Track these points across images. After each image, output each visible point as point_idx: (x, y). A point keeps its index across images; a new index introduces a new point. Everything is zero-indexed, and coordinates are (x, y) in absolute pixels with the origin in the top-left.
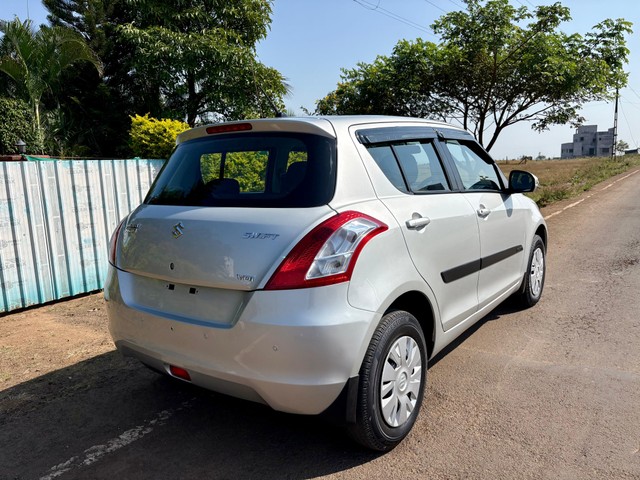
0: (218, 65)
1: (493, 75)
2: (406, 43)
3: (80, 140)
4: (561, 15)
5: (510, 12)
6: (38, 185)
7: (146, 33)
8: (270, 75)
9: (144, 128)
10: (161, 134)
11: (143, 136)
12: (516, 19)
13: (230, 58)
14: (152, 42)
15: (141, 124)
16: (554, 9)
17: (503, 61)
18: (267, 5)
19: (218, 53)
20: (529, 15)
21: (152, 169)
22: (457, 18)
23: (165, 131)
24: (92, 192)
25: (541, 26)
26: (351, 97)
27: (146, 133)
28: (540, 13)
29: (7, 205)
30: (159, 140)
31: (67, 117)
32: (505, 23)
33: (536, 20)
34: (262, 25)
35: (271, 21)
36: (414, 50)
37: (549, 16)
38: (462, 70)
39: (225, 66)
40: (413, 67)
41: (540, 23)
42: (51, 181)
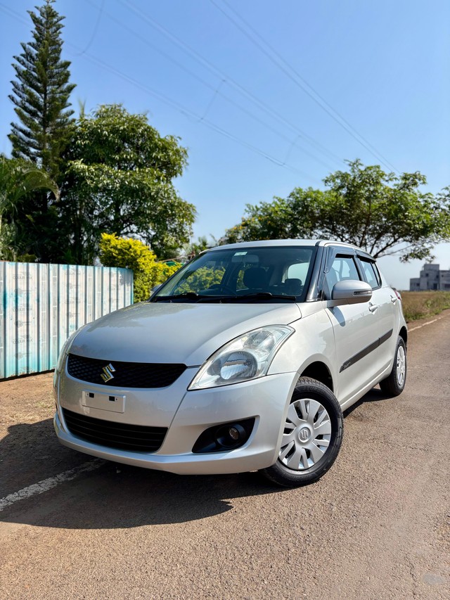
0: (147, 197)
1: (367, 218)
2: (300, 190)
4: (420, 180)
5: (382, 175)
6: (46, 281)
7: (92, 168)
8: (188, 208)
9: (113, 243)
10: (128, 250)
11: (112, 250)
12: (387, 181)
13: (157, 193)
14: (96, 176)
15: (109, 241)
16: (415, 176)
17: (376, 210)
18: (185, 152)
19: (149, 189)
20: (396, 179)
21: (120, 275)
22: (344, 177)
23: (130, 247)
24: (79, 290)
25: (406, 186)
26: (254, 229)
27: (115, 248)
28: (405, 178)
29: (26, 295)
30: (125, 253)
31: (19, 231)
32: (377, 183)
33: (401, 182)
34: (180, 167)
35: (187, 164)
36: (307, 196)
37: (411, 180)
38: (343, 213)
39: (154, 199)
40: (307, 209)
41: (405, 184)
42: (54, 279)
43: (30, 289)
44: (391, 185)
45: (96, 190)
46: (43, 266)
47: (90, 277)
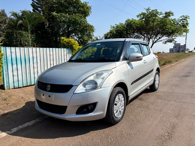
0: (77, 24)
1: (152, 29)
2: (129, 20)
3: (39, 43)
4: (171, 14)
5: (158, 13)
6: (43, 54)
7: (59, 15)
8: (91, 27)
9: (65, 40)
10: (70, 42)
11: (65, 42)
12: (159, 15)
13: (81, 22)
14: (60, 17)
15: (63, 39)
16: (169, 13)
17: (156, 25)
18: (90, 8)
19: (78, 21)
20: (163, 14)
21: (67, 51)
22: (144, 14)
23: (70, 41)
24: (54, 56)
25: (166, 17)
26: (113, 34)
28: (166, 13)
30: (69, 44)
32: (156, 16)
33: (164, 15)
34: (89, 13)
35: (91, 12)
36: (131, 21)
37: (168, 14)
38: (144, 27)
39: (80, 24)
40: (131, 26)
43: (37, 56)
44: (161, 16)
45: (61, 22)
46: (41, 49)
47: (57, 52)
